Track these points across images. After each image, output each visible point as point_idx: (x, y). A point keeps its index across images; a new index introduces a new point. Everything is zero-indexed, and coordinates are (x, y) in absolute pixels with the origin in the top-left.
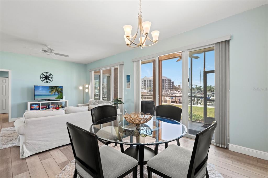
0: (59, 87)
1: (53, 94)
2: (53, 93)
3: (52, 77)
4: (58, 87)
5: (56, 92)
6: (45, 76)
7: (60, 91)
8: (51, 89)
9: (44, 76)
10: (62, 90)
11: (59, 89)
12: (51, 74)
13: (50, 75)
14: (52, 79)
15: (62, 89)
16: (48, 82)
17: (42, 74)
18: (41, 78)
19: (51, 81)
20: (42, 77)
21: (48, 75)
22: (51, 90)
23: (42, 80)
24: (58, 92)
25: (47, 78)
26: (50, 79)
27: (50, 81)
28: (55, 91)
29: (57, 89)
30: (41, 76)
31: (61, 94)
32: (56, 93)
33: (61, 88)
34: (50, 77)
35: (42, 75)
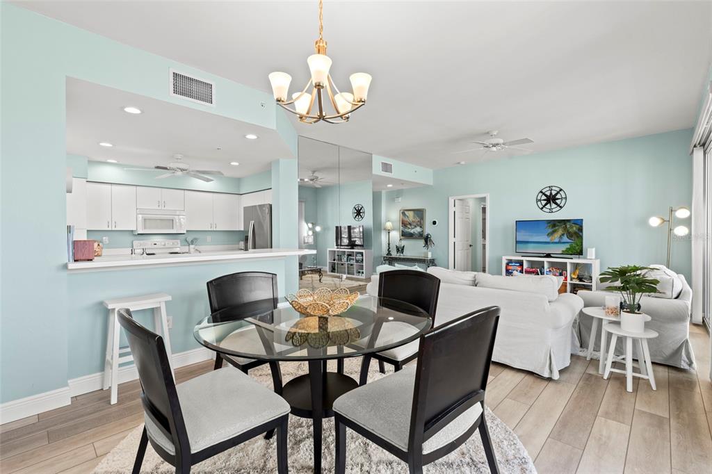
0: (572, 222)
1: (557, 240)
2: (556, 237)
3: (564, 196)
4: (569, 221)
5: (563, 235)
6: (546, 195)
7: (575, 233)
8: (552, 228)
9: (544, 197)
10: (581, 229)
11: (571, 227)
12: (561, 190)
13: (558, 193)
14: (564, 201)
15: (582, 227)
16: (554, 210)
17: (541, 192)
18: (539, 203)
19: (561, 207)
20: (540, 200)
21: (554, 193)
22: (550, 230)
23: (541, 206)
24: (570, 235)
25: (551, 199)
26: (558, 201)
27: (558, 208)
28: (560, 232)
29: (568, 226)
30: (539, 198)
31: (578, 241)
32: (565, 239)
33: (579, 224)
34: (558, 196)
35: (541, 194)
